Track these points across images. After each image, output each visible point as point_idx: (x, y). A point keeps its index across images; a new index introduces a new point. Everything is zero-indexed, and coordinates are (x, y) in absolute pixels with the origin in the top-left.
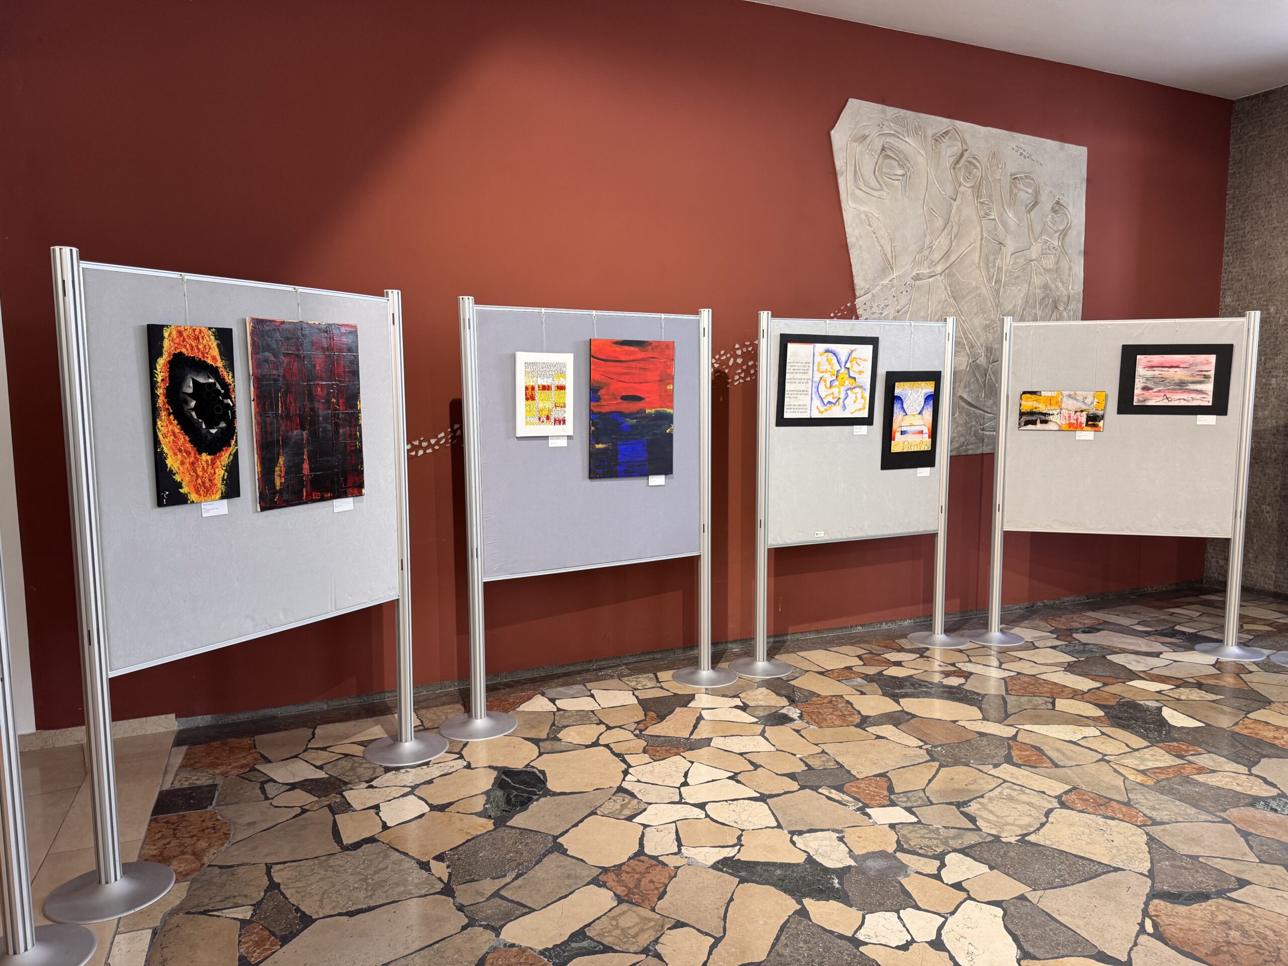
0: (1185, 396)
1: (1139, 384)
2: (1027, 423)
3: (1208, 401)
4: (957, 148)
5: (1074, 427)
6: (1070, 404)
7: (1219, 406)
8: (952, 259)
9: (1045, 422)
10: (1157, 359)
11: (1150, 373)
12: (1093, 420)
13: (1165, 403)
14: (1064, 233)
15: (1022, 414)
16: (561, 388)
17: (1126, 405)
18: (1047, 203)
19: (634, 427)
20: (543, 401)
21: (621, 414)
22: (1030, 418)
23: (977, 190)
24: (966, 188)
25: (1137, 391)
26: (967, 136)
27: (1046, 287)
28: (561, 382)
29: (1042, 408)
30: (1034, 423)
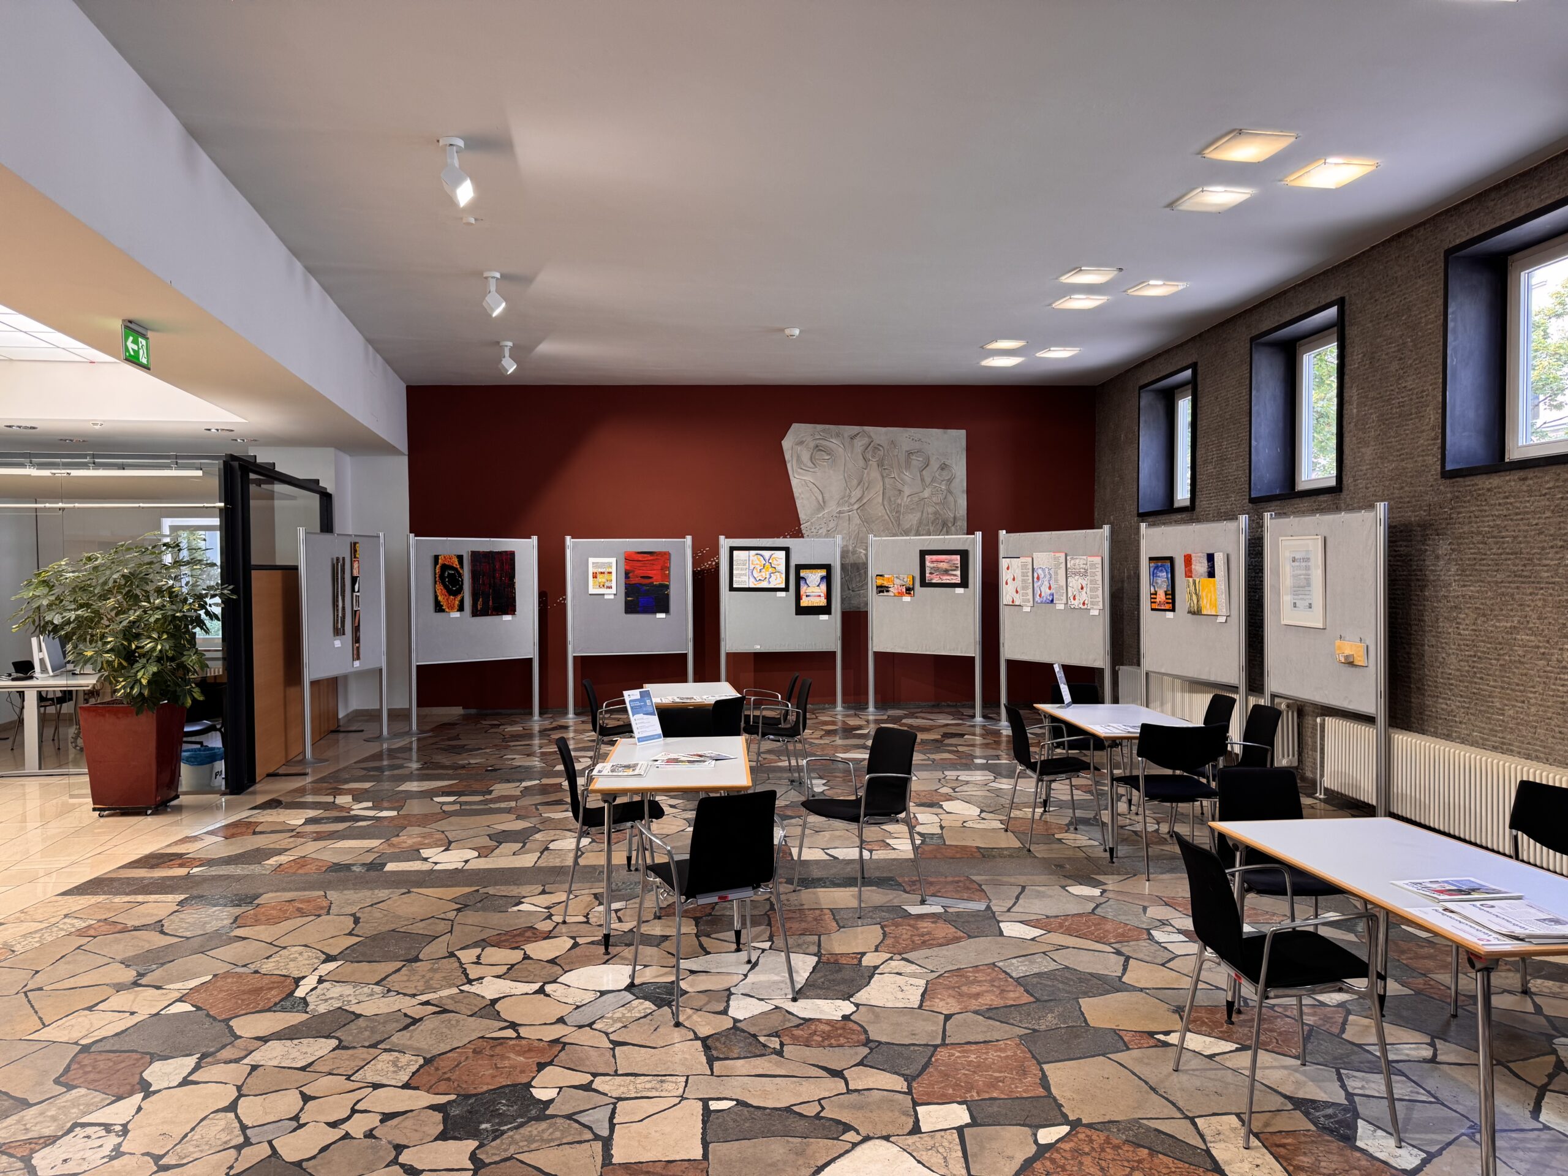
0: (948, 577)
1: (928, 571)
2: (880, 592)
3: (958, 581)
4: (866, 440)
5: (901, 594)
6: (897, 582)
7: (964, 583)
8: (865, 501)
9: (888, 591)
10: (935, 557)
11: (932, 565)
12: (909, 590)
13: (940, 581)
14: (950, 481)
15: (877, 587)
16: (610, 573)
17: (924, 583)
18: (935, 465)
19: (648, 590)
20: (601, 579)
21: (640, 584)
22: (882, 589)
23: (880, 464)
24: (873, 463)
25: (927, 575)
26: (872, 434)
27: (936, 513)
28: (610, 570)
29: (886, 584)
30: (883, 592)
